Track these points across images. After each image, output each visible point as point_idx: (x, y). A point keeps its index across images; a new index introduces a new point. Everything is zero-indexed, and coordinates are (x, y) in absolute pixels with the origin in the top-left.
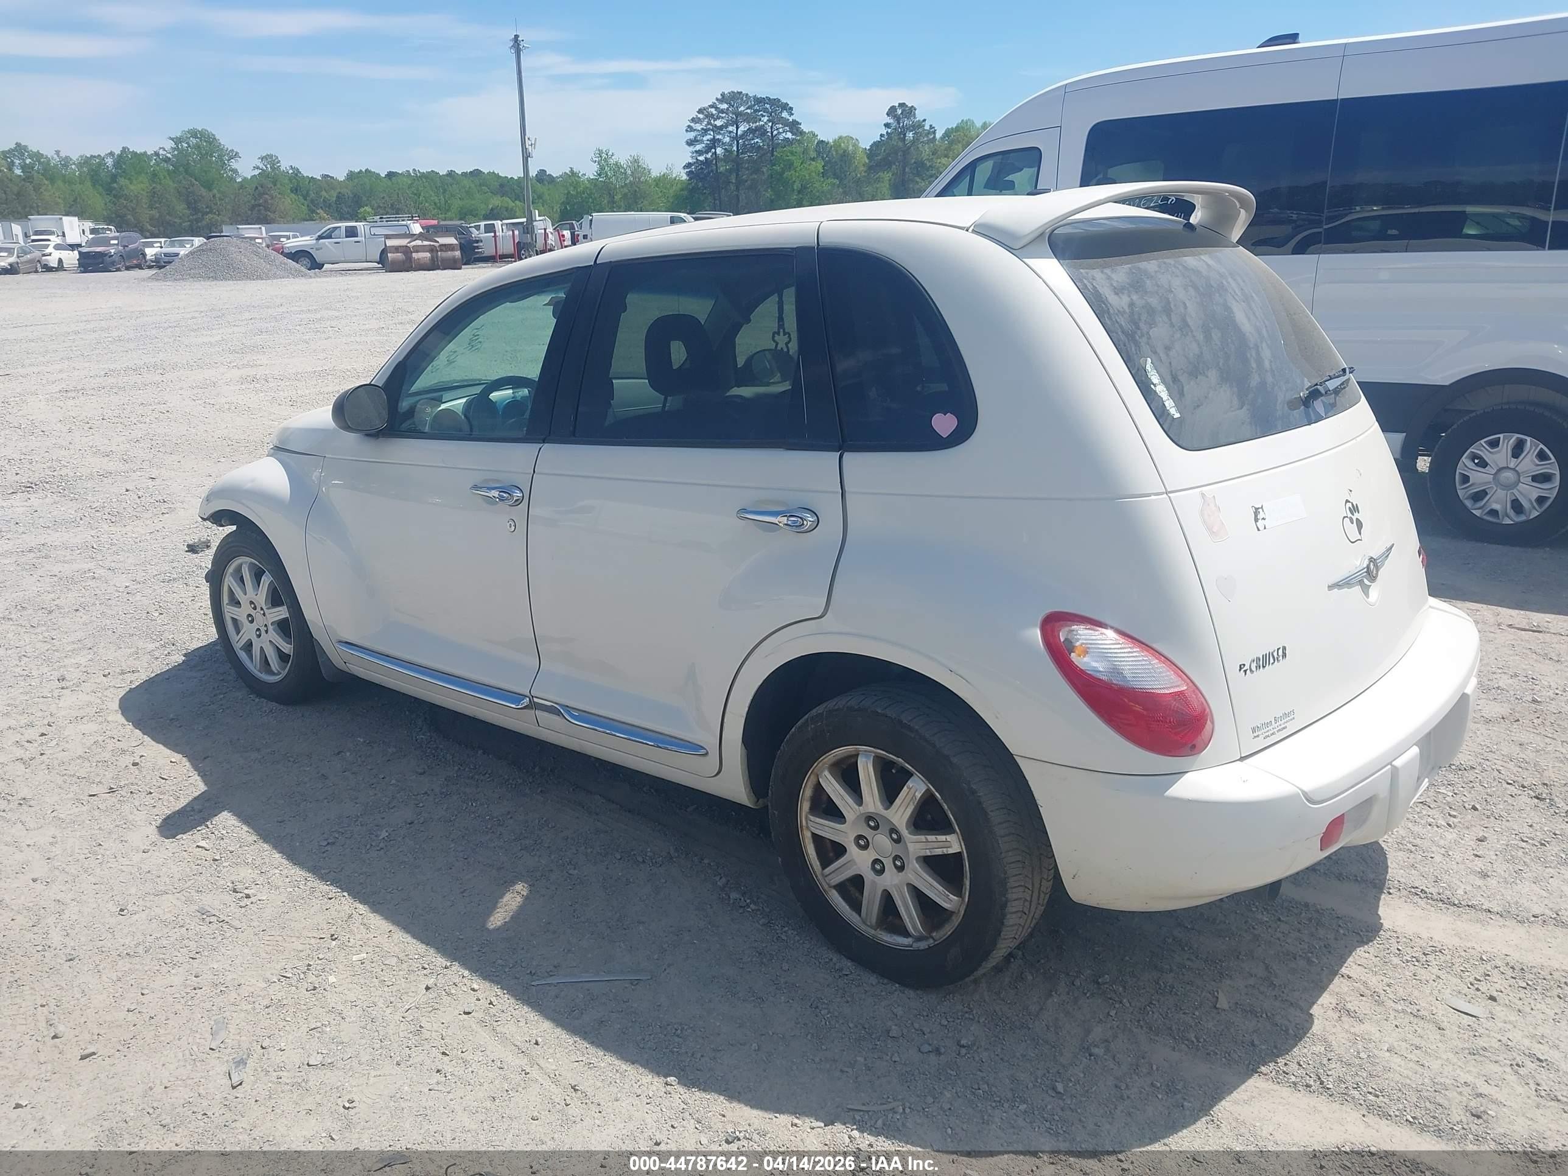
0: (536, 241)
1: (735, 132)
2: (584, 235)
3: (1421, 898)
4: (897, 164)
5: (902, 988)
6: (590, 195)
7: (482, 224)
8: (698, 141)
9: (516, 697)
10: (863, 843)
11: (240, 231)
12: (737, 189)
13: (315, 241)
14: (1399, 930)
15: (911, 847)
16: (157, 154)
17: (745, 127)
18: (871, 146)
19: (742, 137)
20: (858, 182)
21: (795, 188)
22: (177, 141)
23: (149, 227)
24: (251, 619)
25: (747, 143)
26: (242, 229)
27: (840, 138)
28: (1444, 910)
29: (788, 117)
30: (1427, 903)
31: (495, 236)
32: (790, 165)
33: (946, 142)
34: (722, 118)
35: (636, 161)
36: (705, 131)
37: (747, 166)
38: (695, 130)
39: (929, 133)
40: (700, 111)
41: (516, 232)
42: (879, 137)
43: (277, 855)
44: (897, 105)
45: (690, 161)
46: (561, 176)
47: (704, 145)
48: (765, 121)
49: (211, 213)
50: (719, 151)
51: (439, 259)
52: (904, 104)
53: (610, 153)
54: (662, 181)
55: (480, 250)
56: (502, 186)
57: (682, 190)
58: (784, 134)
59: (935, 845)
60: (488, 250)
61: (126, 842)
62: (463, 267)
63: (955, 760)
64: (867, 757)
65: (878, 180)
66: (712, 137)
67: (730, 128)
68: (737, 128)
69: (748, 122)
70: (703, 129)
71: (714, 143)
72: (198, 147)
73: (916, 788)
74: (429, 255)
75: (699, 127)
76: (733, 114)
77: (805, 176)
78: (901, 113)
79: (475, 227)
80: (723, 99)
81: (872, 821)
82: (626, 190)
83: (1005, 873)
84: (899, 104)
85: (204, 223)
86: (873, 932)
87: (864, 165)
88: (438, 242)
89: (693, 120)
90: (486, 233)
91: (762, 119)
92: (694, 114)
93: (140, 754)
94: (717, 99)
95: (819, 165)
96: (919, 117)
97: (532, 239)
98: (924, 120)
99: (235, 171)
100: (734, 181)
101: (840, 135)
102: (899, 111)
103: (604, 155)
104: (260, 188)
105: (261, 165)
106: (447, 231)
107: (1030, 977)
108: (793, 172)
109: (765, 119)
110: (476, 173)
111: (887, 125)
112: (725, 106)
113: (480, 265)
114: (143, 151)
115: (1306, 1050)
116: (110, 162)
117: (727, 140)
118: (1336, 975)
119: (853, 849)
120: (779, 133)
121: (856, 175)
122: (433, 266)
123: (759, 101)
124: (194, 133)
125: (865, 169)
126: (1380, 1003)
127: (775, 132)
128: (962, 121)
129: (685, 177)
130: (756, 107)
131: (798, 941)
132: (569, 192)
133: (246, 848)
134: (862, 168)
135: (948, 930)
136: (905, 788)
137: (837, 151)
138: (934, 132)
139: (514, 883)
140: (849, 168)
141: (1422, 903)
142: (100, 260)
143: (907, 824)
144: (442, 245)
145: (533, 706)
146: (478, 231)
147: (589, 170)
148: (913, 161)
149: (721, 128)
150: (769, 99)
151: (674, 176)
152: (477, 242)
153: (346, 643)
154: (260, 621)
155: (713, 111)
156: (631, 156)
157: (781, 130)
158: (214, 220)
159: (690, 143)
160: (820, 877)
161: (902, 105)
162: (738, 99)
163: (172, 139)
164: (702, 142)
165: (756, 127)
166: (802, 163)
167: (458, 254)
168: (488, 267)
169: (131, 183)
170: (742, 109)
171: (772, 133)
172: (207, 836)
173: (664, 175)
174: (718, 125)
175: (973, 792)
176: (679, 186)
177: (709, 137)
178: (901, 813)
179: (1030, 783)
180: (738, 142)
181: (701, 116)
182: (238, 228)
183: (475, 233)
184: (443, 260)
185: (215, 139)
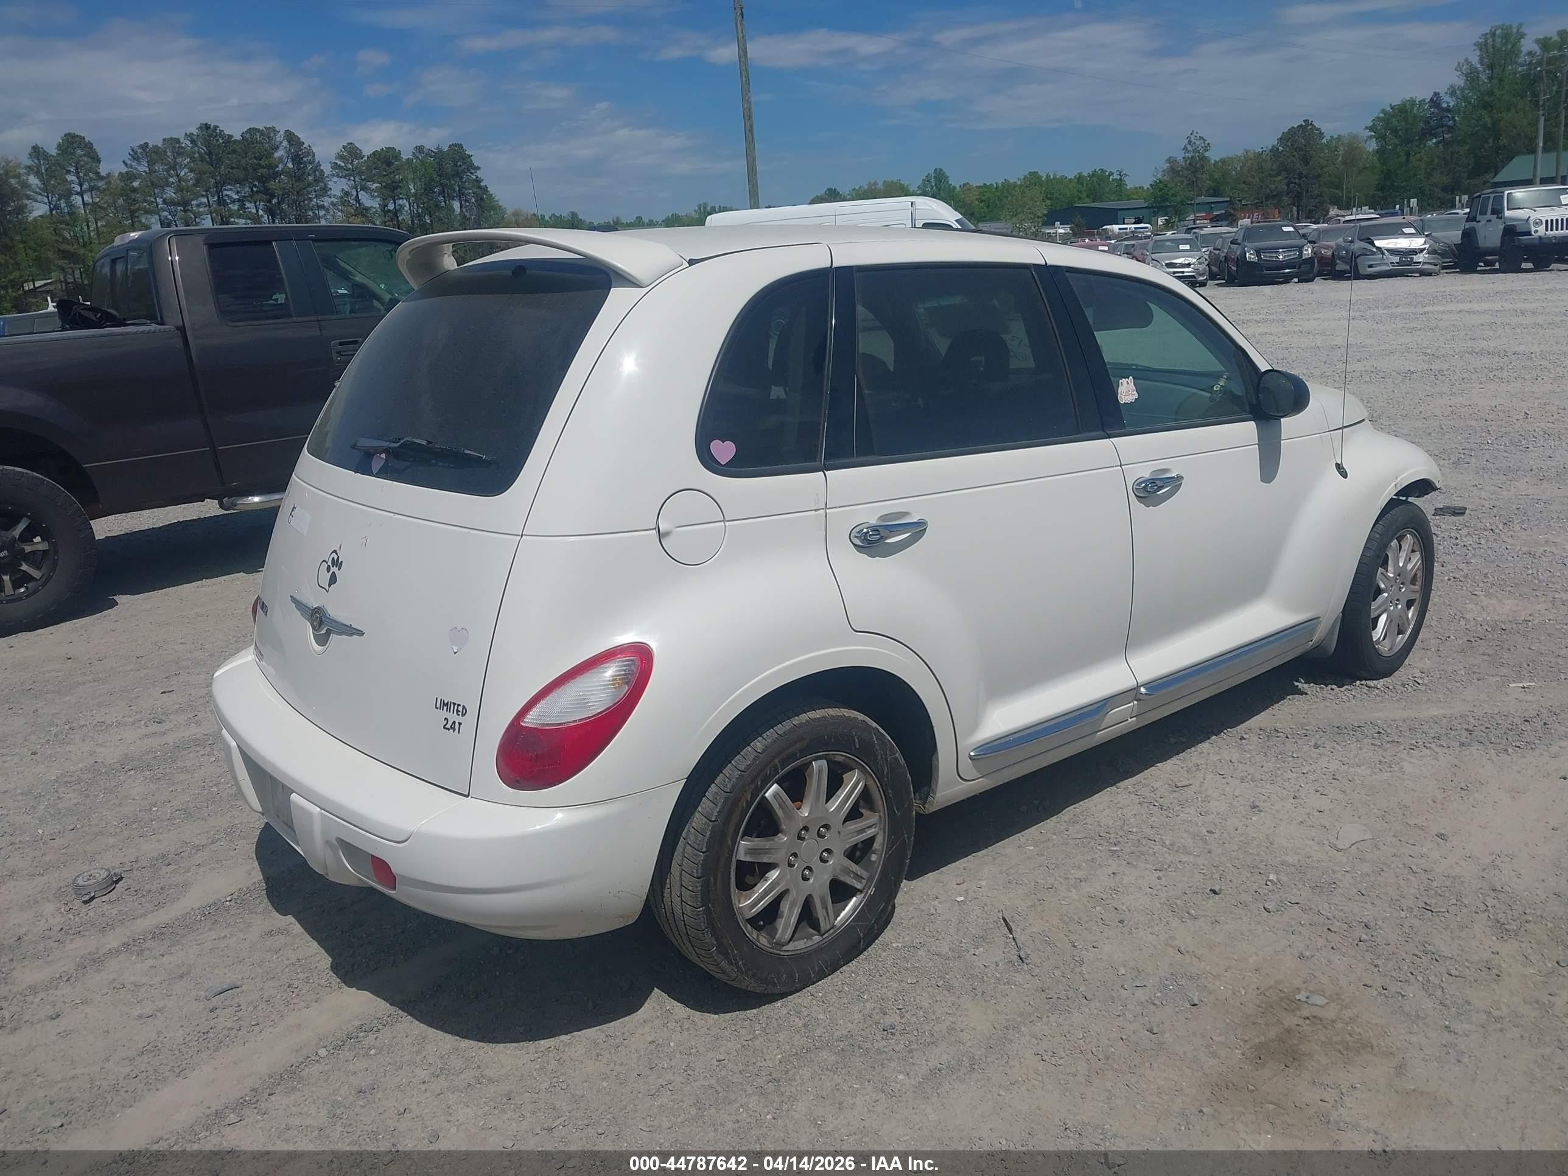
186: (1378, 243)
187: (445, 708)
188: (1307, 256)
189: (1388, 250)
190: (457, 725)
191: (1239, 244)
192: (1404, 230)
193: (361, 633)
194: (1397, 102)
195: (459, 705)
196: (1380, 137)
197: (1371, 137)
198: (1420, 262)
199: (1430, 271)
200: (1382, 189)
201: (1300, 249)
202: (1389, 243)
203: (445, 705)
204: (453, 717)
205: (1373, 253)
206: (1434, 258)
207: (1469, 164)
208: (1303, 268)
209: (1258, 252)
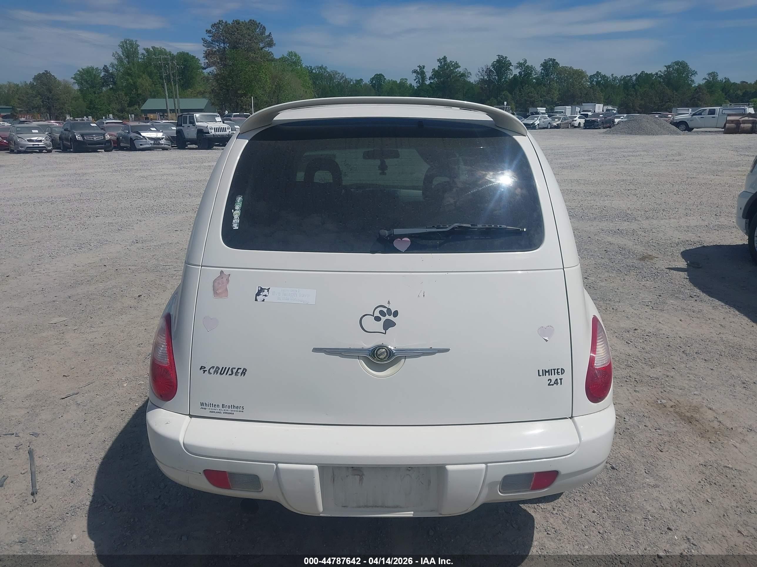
11: (678, 110)
13: (690, 117)
16: (657, 74)
22: (668, 67)
23: (638, 109)
26: (679, 110)
49: (670, 102)
72: (677, 70)
74: (751, 126)
85: (665, 107)
99: (693, 81)
104: (698, 89)
105: (707, 78)
114: (650, 73)
116: (634, 78)
124: (677, 63)
142: (593, 124)
158: (670, 105)
163: (666, 66)
169: (641, 88)
182: (677, 109)
185: (687, 65)
186: (143, 134)
187: (547, 374)
188: (108, 139)
189: (148, 138)
190: (559, 381)
191: (69, 131)
192: (151, 128)
193: (447, 350)
194: (85, 67)
195: (558, 369)
196: (80, 83)
197: (75, 83)
198: (163, 144)
199: (167, 148)
200: (90, 108)
201: (104, 135)
202: (147, 135)
203: (545, 372)
204: (553, 378)
205: (142, 139)
206: (169, 142)
207: (127, 100)
208: (107, 144)
209: (82, 135)
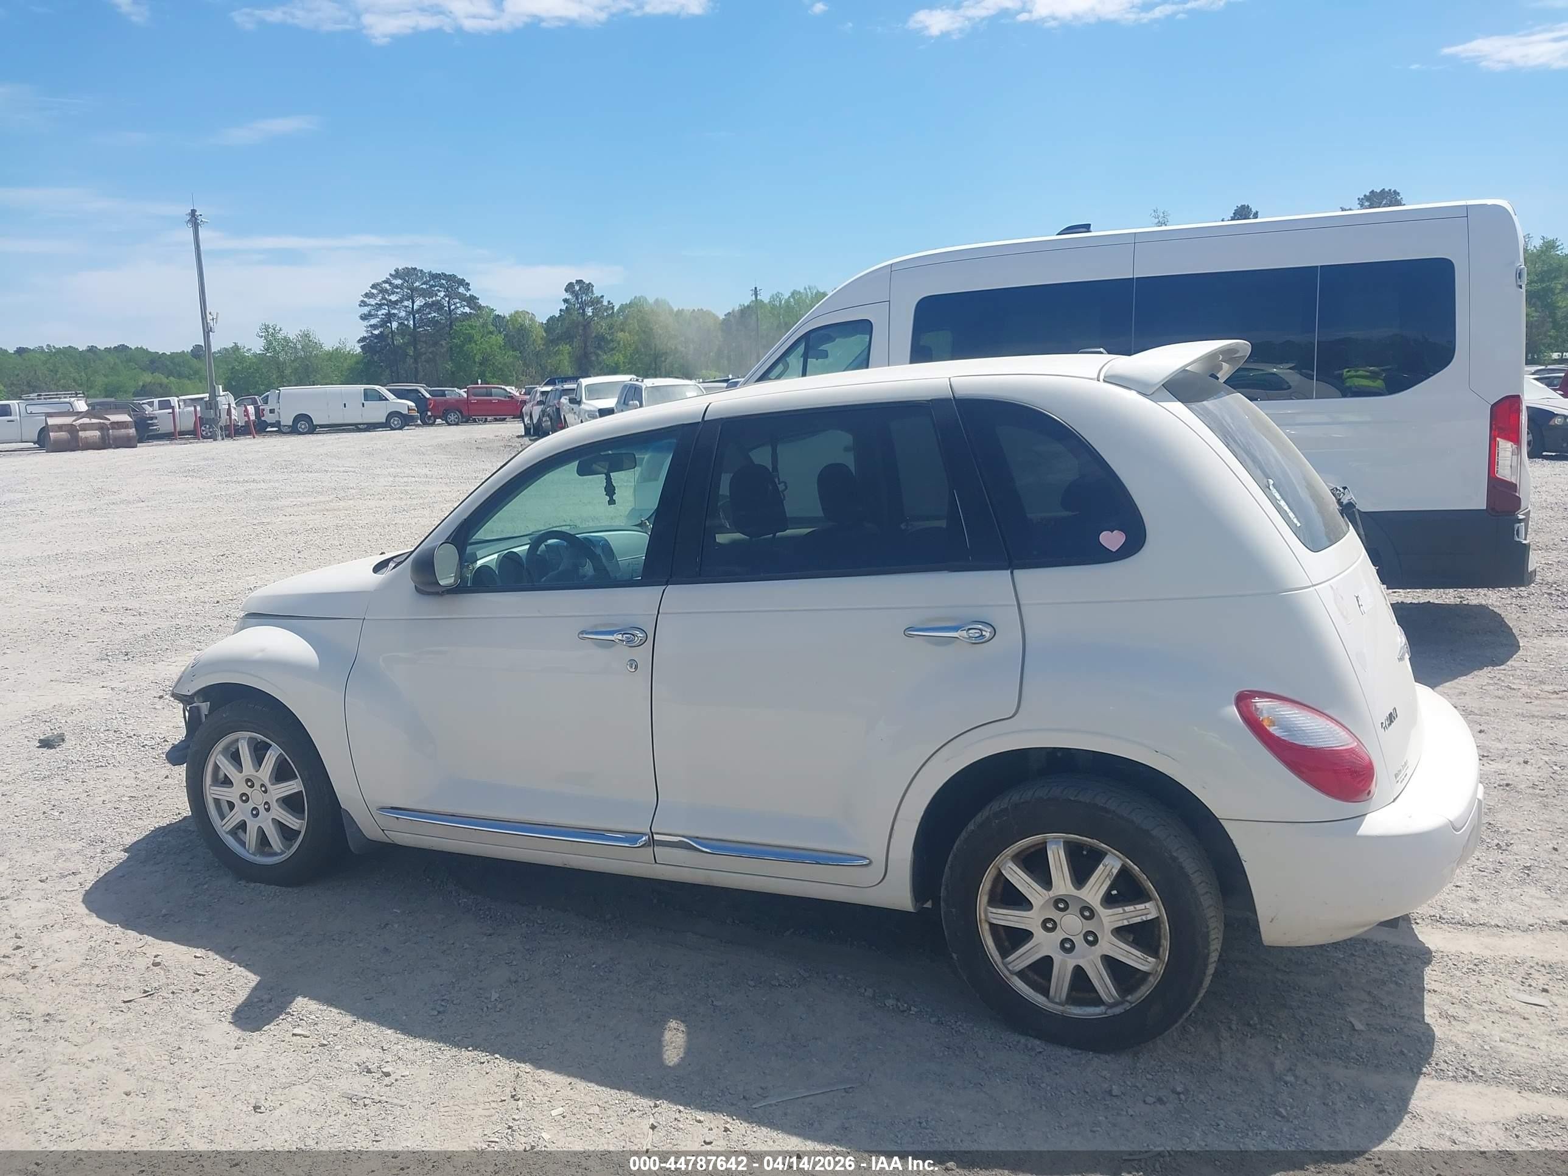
0: (220, 417)
1: (411, 306)
2: (270, 410)
3: (1442, 923)
4: (578, 337)
5: (1097, 1055)
6: (257, 370)
7: (156, 401)
8: (372, 316)
9: (631, 837)
10: (1049, 925)
12: (416, 362)
14: (1441, 949)
15: (1106, 921)
17: (421, 302)
18: (548, 321)
19: (418, 311)
20: (537, 354)
21: (477, 360)
24: (245, 798)
25: (423, 317)
27: (517, 312)
28: (1465, 930)
29: (465, 292)
30: (1450, 927)
31: (173, 412)
32: (470, 339)
33: (621, 317)
34: (397, 293)
35: (306, 336)
36: (379, 306)
37: (424, 339)
38: (369, 305)
39: (607, 309)
40: (374, 286)
41: (198, 408)
42: (559, 312)
43: (389, 1032)
44: (575, 282)
45: (366, 335)
46: (219, 352)
47: (378, 319)
48: (442, 296)
50: (395, 325)
51: (111, 437)
52: (582, 280)
53: (278, 328)
54: (335, 355)
55: (155, 427)
56: (152, 362)
57: (357, 363)
58: (462, 309)
59: (1133, 914)
60: (165, 426)
61: (207, 1041)
62: (138, 445)
63: (1154, 833)
64: (1057, 843)
65: (557, 353)
66: (387, 311)
67: (406, 303)
68: (413, 303)
69: (424, 297)
70: (377, 304)
71: (390, 317)
73: (1112, 864)
74: (99, 433)
75: (373, 302)
76: (408, 289)
77: (486, 349)
78: (579, 290)
79: (148, 403)
80: (397, 274)
81: (1061, 904)
82: (296, 364)
83: (1208, 927)
84: (577, 281)
86: (1061, 1008)
87: (541, 339)
88: (109, 420)
89: (366, 295)
90: (160, 409)
91: (439, 294)
92: (368, 289)
93: (155, 954)
94: (391, 275)
95: (500, 339)
96: (597, 293)
97: (216, 415)
98: (602, 296)
100: (412, 354)
101: (516, 310)
102: (577, 288)
103: (271, 331)
106: (118, 408)
107: (1193, 1029)
108: (473, 345)
109: (442, 294)
110: (122, 348)
111: (565, 301)
112: (399, 282)
113: (155, 443)
115: (1443, 1052)
117: (403, 314)
118: (1423, 992)
119: (1039, 933)
120: (457, 308)
121: (535, 348)
122: (103, 444)
123: (435, 277)
125: (543, 342)
126: (1470, 1007)
127: (453, 307)
128: (635, 297)
129: (359, 350)
130: (432, 283)
131: (977, 1032)
132: (233, 368)
133: (349, 1029)
134: (540, 342)
135: (1144, 991)
136: (1101, 865)
137: (513, 325)
138: (613, 308)
139: (666, 1022)
140: (527, 342)
141: (1445, 927)
143: (1102, 899)
144: (114, 422)
145: (652, 842)
146: (151, 407)
147: (255, 345)
148: (593, 335)
149: (396, 303)
150: (445, 275)
151: (348, 349)
152: (152, 419)
153: (392, 808)
154: (257, 798)
155: (387, 286)
156: (301, 331)
157: (458, 305)
159: (364, 317)
160: (1001, 966)
161: (579, 282)
162: (412, 275)
164: (376, 316)
165: (432, 302)
166: (481, 338)
167: (132, 431)
168: (167, 444)
170: (417, 284)
171: (449, 307)
172: (297, 1024)
173: (337, 349)
174: (393, 300)
175: (1175, 859)
176: (354, 359)
177: (383, 312)
178: (1094, 891)
179: (1234, 842)
180: (414, 318)
181: (375, 291)
183: (148, 410)
184: (116, 439)
